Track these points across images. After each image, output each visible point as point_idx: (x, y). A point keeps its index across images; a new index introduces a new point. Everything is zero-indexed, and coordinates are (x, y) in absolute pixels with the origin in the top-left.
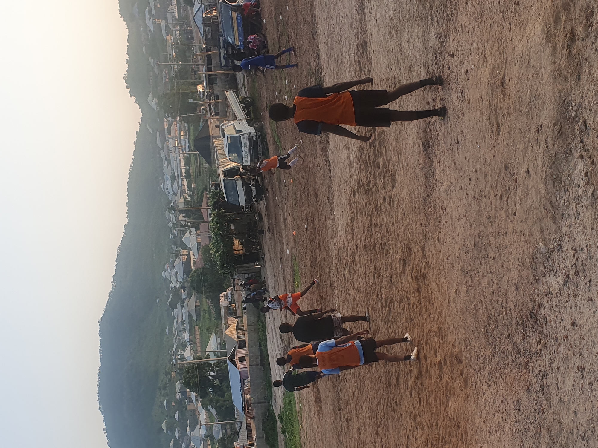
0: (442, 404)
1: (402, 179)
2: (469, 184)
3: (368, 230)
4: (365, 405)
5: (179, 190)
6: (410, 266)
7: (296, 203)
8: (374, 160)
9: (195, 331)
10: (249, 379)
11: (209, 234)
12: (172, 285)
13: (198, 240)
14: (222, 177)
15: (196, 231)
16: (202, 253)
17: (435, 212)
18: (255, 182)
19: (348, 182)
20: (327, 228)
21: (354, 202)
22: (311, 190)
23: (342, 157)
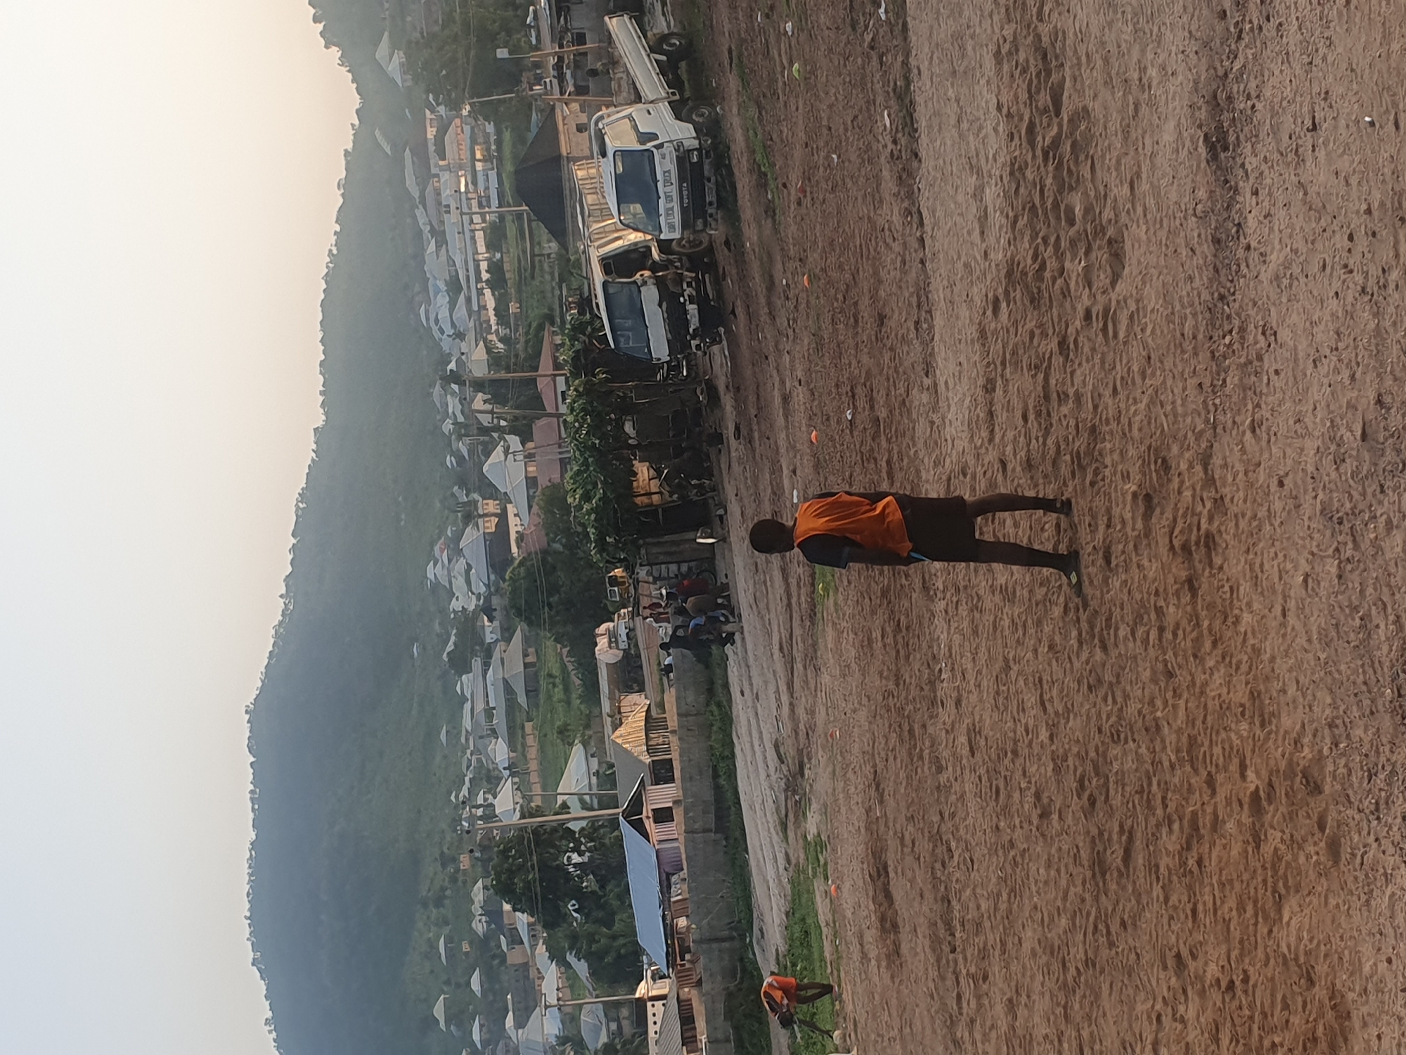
0: (1260, 920)
1: (1142, 250)
2: (1349, 250)
3: (1038, 414)
4: (1029, 934)
5: (471, 324)
6: (1166, 515)
7: (819, 346)
8: (1056, 198)
9: (523, 737)
10: (684, 873)
11: (560, 453)
12: (456, 605)
13: (530, 469)
14: (598, 276)
15: (523, 444)
16: (540, 508)
17: (1242, 344)
18: (698, 290)
19: (978, 272)
20: (914, 416)
21: (995, 332)
22: (865, 302)
23: (960, 198)
